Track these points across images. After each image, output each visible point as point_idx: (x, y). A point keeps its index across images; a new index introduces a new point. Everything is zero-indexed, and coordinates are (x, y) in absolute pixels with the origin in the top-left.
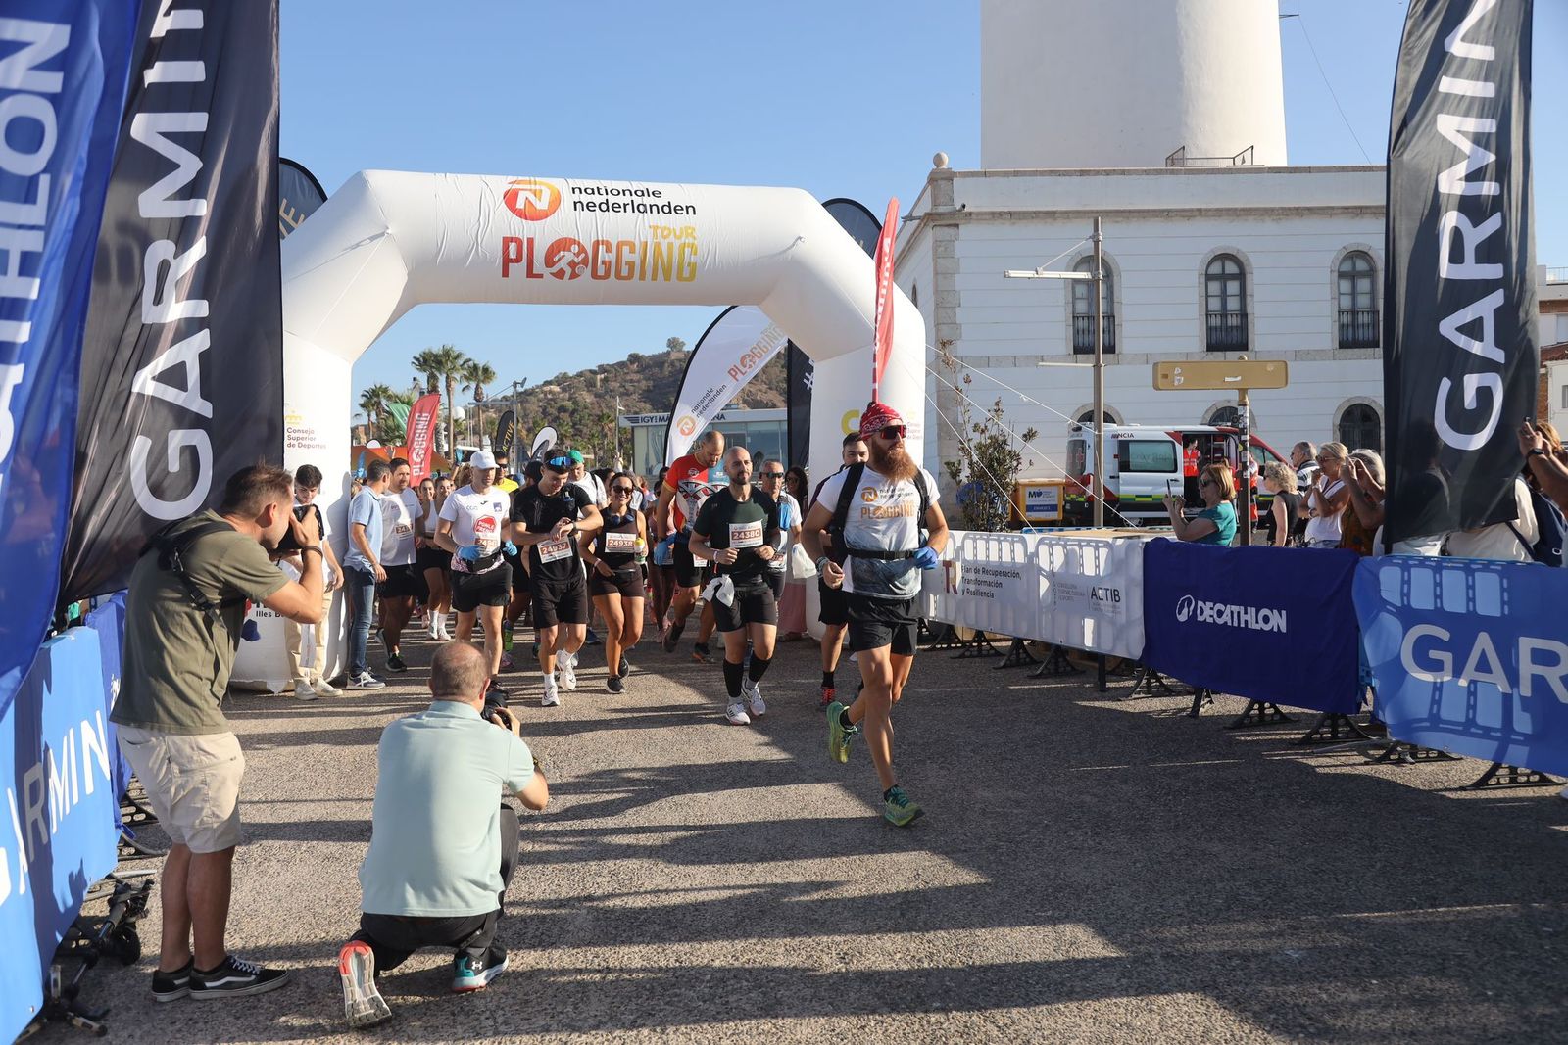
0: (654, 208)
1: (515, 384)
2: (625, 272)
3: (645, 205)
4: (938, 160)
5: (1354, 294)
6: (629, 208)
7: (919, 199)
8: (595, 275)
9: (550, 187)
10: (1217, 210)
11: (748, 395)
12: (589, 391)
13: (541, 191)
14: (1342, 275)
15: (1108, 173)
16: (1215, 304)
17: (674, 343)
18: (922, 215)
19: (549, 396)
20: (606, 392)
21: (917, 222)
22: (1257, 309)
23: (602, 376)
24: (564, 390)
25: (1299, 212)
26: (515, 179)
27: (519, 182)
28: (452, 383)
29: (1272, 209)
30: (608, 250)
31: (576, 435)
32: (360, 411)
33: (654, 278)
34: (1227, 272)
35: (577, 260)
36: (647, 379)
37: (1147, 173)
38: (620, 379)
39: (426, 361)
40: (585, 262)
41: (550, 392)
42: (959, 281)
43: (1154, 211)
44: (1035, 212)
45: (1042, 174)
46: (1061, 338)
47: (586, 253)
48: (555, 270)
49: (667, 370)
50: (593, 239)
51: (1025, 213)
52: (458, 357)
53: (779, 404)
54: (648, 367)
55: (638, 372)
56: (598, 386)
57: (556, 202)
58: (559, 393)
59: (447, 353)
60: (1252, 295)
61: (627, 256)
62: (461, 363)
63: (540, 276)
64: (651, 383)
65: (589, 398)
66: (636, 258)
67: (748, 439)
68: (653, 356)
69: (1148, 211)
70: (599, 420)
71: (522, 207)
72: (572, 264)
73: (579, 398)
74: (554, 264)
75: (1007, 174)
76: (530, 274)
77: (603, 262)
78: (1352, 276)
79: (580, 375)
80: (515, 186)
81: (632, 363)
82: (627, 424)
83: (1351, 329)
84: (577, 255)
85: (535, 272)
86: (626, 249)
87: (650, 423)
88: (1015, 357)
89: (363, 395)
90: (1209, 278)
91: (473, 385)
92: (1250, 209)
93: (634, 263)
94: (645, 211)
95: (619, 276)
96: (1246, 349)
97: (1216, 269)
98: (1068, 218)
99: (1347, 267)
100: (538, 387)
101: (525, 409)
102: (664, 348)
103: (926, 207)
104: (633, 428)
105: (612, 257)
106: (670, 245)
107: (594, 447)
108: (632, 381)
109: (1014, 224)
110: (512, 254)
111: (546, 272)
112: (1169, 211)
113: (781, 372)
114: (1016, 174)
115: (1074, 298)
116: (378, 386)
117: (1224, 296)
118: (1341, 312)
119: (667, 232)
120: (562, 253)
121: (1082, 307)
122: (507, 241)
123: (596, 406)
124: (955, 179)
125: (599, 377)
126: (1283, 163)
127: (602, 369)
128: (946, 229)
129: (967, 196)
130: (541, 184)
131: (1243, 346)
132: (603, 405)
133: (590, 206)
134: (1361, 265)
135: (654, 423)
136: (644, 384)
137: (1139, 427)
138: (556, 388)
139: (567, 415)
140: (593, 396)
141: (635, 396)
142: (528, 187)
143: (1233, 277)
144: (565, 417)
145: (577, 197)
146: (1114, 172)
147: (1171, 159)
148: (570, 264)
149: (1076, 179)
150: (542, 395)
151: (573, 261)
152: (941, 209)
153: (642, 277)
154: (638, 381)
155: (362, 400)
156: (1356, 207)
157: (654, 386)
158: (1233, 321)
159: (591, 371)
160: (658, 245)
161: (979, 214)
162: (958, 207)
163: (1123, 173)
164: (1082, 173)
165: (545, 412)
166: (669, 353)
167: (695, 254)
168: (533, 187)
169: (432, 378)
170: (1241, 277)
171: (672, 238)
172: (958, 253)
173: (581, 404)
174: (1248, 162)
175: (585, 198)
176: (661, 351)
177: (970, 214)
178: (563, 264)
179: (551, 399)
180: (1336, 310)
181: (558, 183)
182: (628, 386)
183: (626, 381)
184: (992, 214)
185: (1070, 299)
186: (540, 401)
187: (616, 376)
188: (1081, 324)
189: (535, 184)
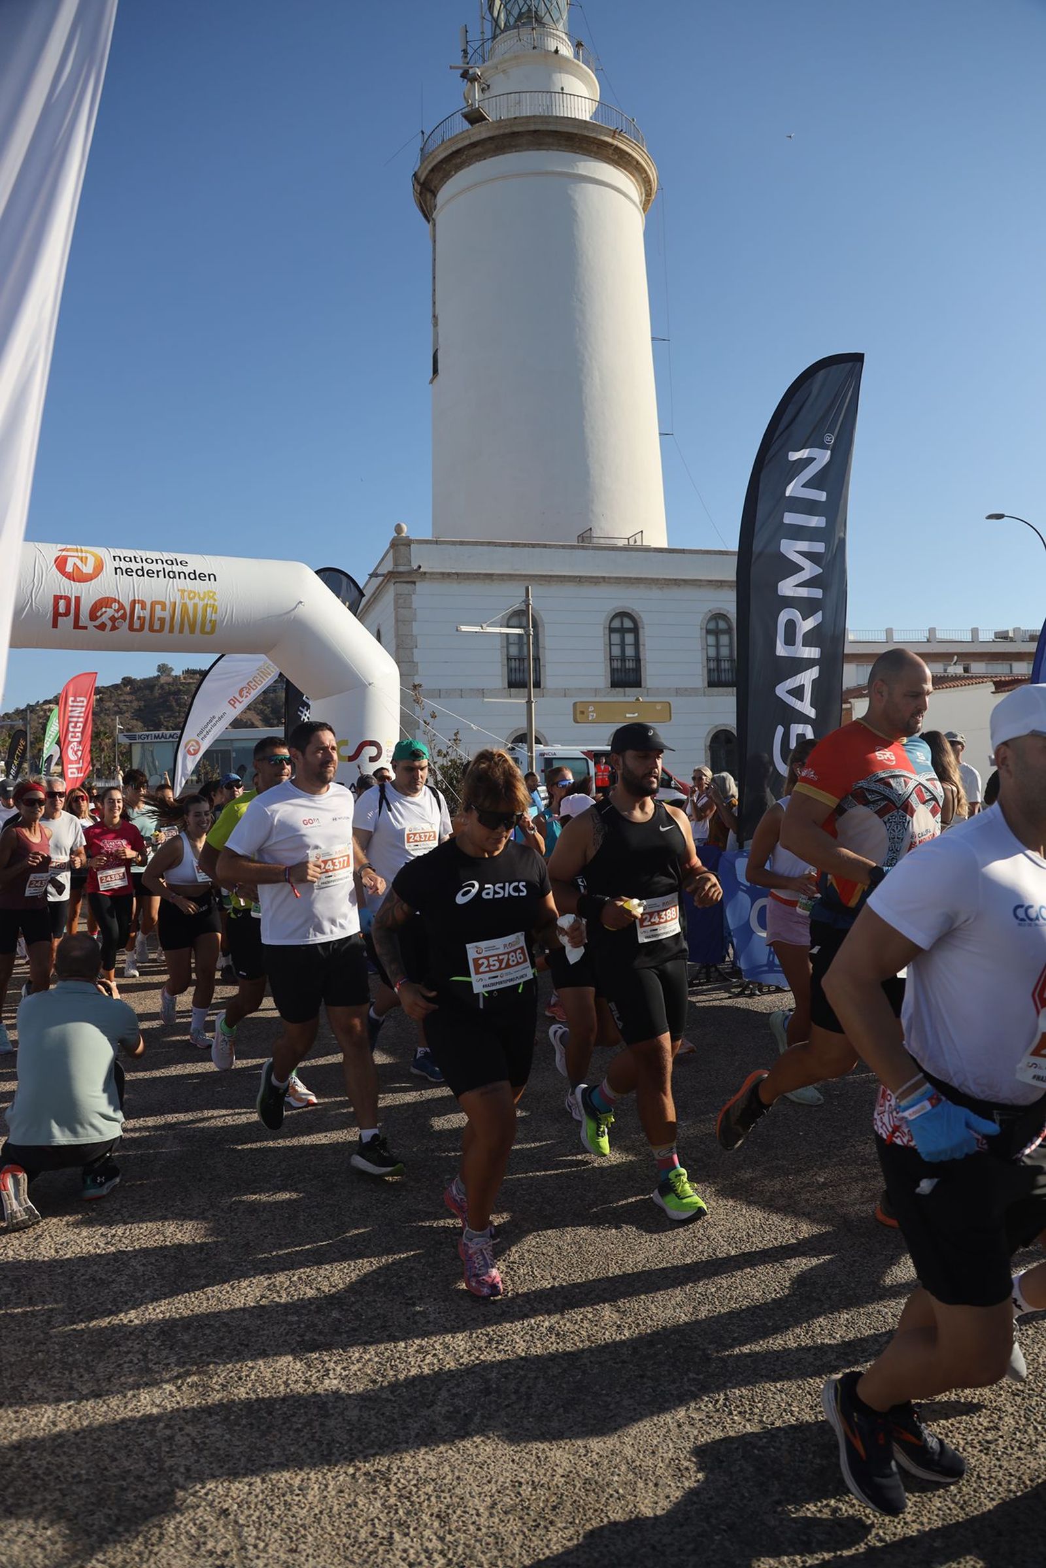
0: (182, 575)
1: (28, 705)
2: (157, 626)
3: (174, 572)
4: (398, 529)
5: (717, 646)
6: (161, 574)
7: (383, 559)
8: (131, 628)
9: (94, 555)
10: (617, 578)
13: (87, 558)
14: (708, 632)
15: (533, 546)
16: (616, 651)
17: (163, 669)
18: (385, 572)
20: (102, 711)
21: (381, 578)
22: (647, 655)
25: (677, 582)
26: (63, 547)
27: (68, 550)
29: (658, 580)
30: (143, 608)
33: (181, 631)
34: (625, 626)
35: (116, 615)
36: (136, 699)
37: (563, 547)
38: (114, 699)
40: (123, 617)
42: (416, 628)
43: (570, 577)
44: (477, 574)
45: (482, 544)
46: (497, 676)
47: (125, 612)
48: (98, 623)
49: (157, 692)
50: (131, 599)
51: (468, 574)
53: (257, 723)
54: (140, 689)
55: (129, 694)
57: (99, 568)
60: (644, 645)
61: (159, 613)
63: (85, 628)
64: (142, 704)
66: (166, 615)
67: (234, 755)
68: (145, 679)
69: (565, 576)
71: (71, 570)
72: (113, 619)
74: (97, 618)
75: (454, 543)
76: (76, 626)
77: (139, 618)
78: (716, 633)
80: (64, 553)
81: (125, 686)
82: (123, 740)
83: (716, 673)
84: (117, 611)
85: (80, 624)
86: (158, 608)
87: (146, 740)
88: (461, 690)
90: (612, 630)
92: (641, 579)
93: (164, 618)
94: (175, 577)
95: (152, 629)
96: (640, 687)
97: (616, 624)
98: (503, 580)
99: (712, 626)
102: (156, 674)
103: (388, 567)
104: (131, 744)
105: (146, 613)
106: (195, 606)
108: (125, 701)
109: (460, 583)
110: (62, 609)
111: (90, 624)
112: (581, 577)
114: (462, 543)
115: (508, 644)
117: (623, 645)
118: (708, 659)
119: (192, 594)
120: (104, 609)
121: (514, 651)
122: (57, 598)
124: (413, 546)
126: (666, 546)
128: (405, 585)
129: (422, 559)
130: (86, 552)
131: (637, 684)
133: (128, 572)
134: (721, 625)
135: (149, 740)
136: (135, 704)
137: (560, 747)
141: (126, 715)
142: (75, 554)
143: (629, 630)
145: (117, 564)
146: (538, 545)
147: (581, 537)
148: (110, 619)
150: (42, 713)
151: (113, 616)
152: (401, 569)
153: (171, 631)
154: (131, 702)
156: (717, 581)
157: (145, 706)
158: (630, 665)
160: (184, 605)
161: (432, 574)
162: (415, 568)
163: (545, 546)
164: (514, 545)
166: (158, 677)
167: (216, 613)
168: (80, 554)
170: (635, 630)
171: (196, 600)
172: (413, 607)
174: (639, 543)
175: (124, 565)
176: (151, 676)
177: (425, 573)
178: (104, 618)
180: (705, 657)
181: (102, 552)
182: (122, 705)
183: (120, 702)
184: (443, 574)
185: (505, 645)
186: (40, 717)
187: (111, 697)
188: (514, 664)
189: (82, 551)
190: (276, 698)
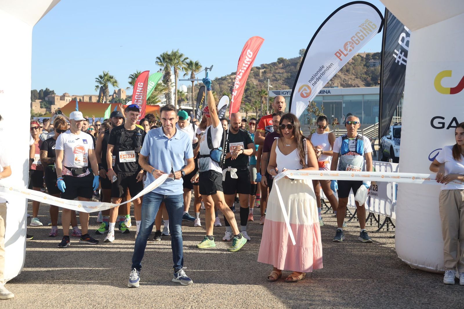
11: (343, 82)
12: (255, 78)
20: (264, 79)
23: (263, 70)
28: (177, 71)
32: (129, 86)
36: (286, 72)
38: (272, 72)
39: (164, 59)
52: (181, 56)
54: (288, 65)
55: (282, 68)
56: (261, 76)
59: (174, 54)
62: (183, 60)
64: (289, 74)
67: (344, 105)
68: (291, 59)
70: (259, 93)
81: (279, 63)
82: (274, 95)
89: (130, 77)
91: (190, 73)
100: (228, 76)
101: (221, 88)
107: (256, 108)
108: (279, 73)
113: (363, 68)
116: (139, 72)
123: (259, 87)
125: (261, 71)
127: (263, 67)
132: (263, 86)
136: (285, 75)
140: (257, 81)
141: (280, 82)
150: (230, 80)
154: (282, 73)
155: (130, 80)
157: (291, 76)
159: (258, 67)
169: (166, 68)
173: (251, 86)
182: (277, 76)
183: (276, 73)
187: (271, 70)
190: (375, 70)
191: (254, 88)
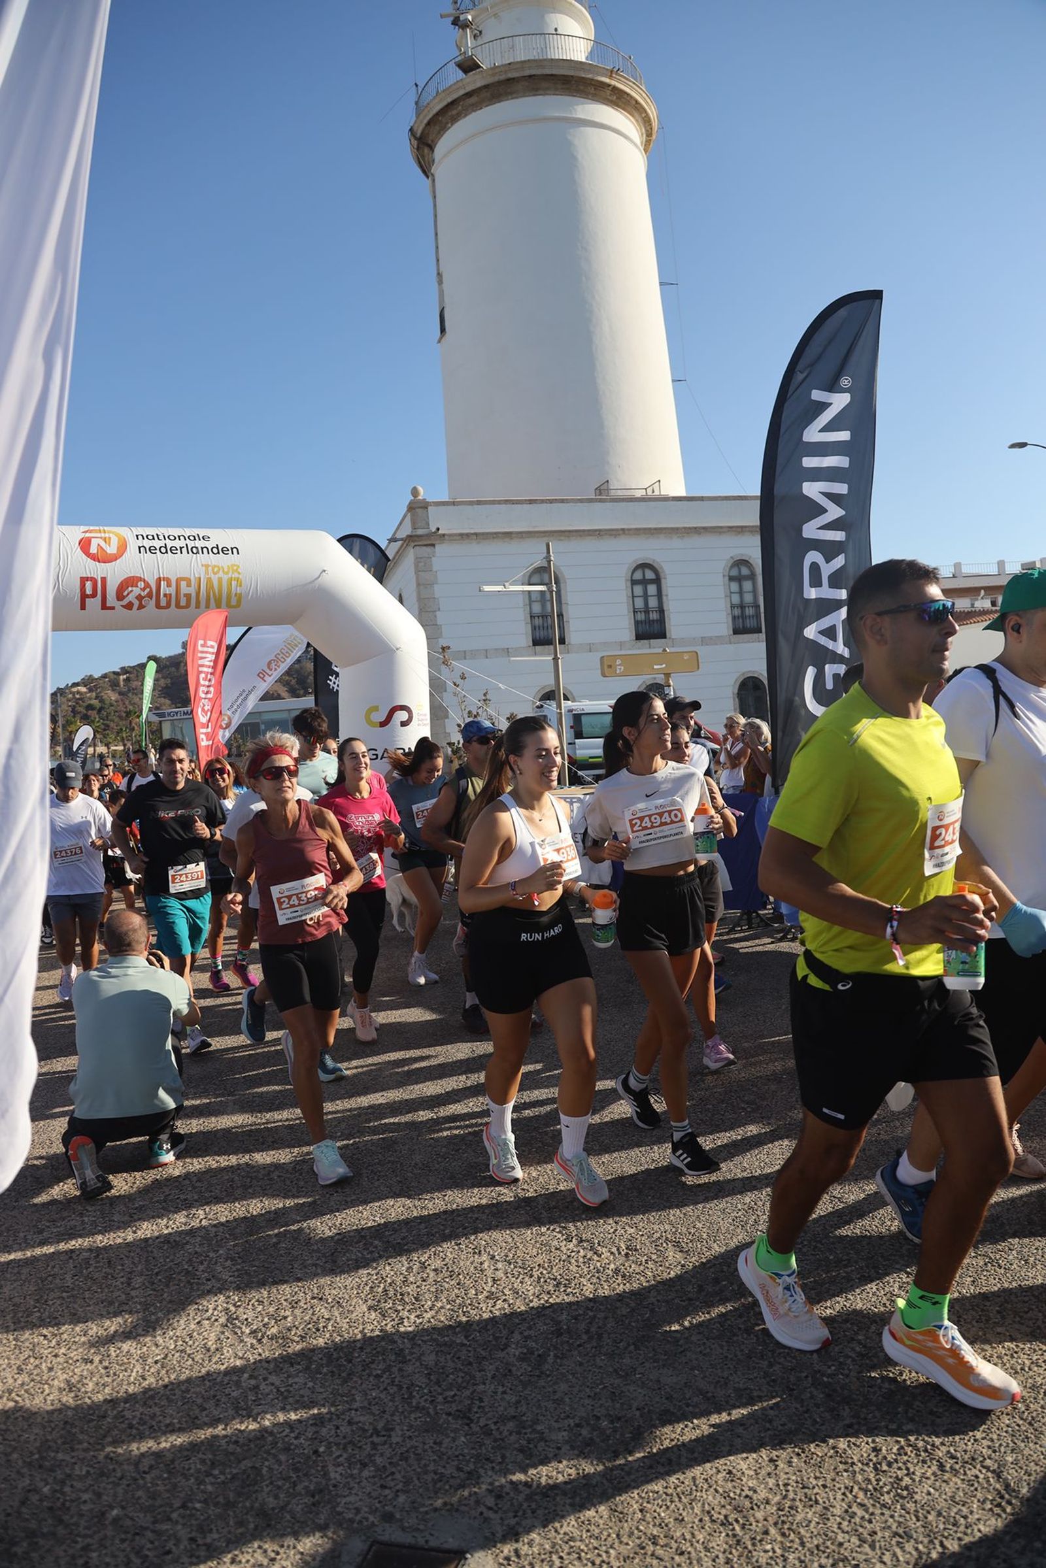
0: (205, 550)
2: (183, 602)
3: (197, 548)
4: (415, 492)
5: (741, 593)
6: (184, 550)
7: (401, 523)
8: (158, 606)
9: (117, 535)
10: (636, 529)
12: (113, 690)
13: (110, 538)
14: (731, 579)
15: (551, 501)
16: (639, 603)
18: (404, 536)
19: (78, 696)
20: (129, 690)
21: (400, 543)
22: (670, 606)
23: (124, 676)
24: (90, 690)
25: (697, 531)
26: (86, 528)
27: (91, 531)
29: (677, 529)
30: (169, 585)
31: (105, 730)
34: (647, 577)
35: (143, 594)
36: (163, 677)
37: (581, 501)
40: (150, 595)
41: (78, 692)
42: (438, 590)
43: (589, 531)
44: (496, 533)
45: (499, 502)
46: (521, 634)
47: (151, 590)
48: (125, 602)
49: (183, 669)
50: (156, 577)
51: (487, 533)
53: (284, 694)
54: (165, 667)
56: (122, 685)
57: (123, 547)
58: (86, 693)
60: (667, 596)
61: (184, 589)
63: (113, 608)
64: (169, 681)
65: (113, 696)
66: (192, 590)
68: (170, 657)
69: (584, 531)
70: (126, 715)
71: (95, 552)
72: (139, 598)
73: (105, 697)
74: (124, 597)
75: (471, 503)
76: (104, 606)
77: (165, 595)
78: (739, 579)
79: (105, 676)
80: (87, 535)
82: (153, 718)
83: (741, 619)
84: (143, 590)
86: (183, 584)
88: (486, 651)
90: (634, 583)
92: (661, 529)
93: (190, 595)
94: (198, 552)
95: (178, 606)
96: (665, 637)
97: (638, 575)
98: (522, 537)
99: (734, 573)
100: (67, 689)
101: (56, 709)
102: (181, 651)
103: (406, 530)
104: (160, 722)
105: (172, 590)
106: (220, 580)
107: (123, 739)
109: (479, 543)
110: (89, 591)
111: (118, 604)
112: (600, 530)
114: (479, 503)
115: (531, 601)
117: (646, 596)
118: (733, 607)
119: (216, 569)
120: (130, 589)
121: (537, 608)
123: (121, 703)
124: (430, 508)
125: (121, 677)
126: (681, 492)
127: (124, 670)
128: (424, 548)
129: (439, 521)
130: (109, 532)
131: (663, 635)
132: (127, 703)
133: (152, 550)
134: (745, 571)
135: (177, 717)
136: (162, 682)
137: (588, 702)
138: (83, 689)
139: (95, 712)
140: (117, 695)
142: (99, 535)
143: (651, 581)
144: (93, 713)
145: (140, 542)
146: (556, 501)
147: (599, 490)
148: (137, 598)
149: (526, 506)
150: (70, 696)
151: (140, 595)
152: (420, 532)
153: (198, 606)
156: (738, 527)
157: (172, 684)
158: (654, 616)
159: (114, 673)
160: (209, 580)
161: (450, 535)
162: (434, 530)
163: (562, 501)
164: (531, 502)
165: (74, 711)
168: (103, 535)
170: (657, 581)
171: (221, 574)
172: (434, 570)
173: (107, 702)
174: (657, 493)
175: (147, 543)
176: (176, 653)
177: (444, 535)
178: (131, 598)
179: (79, 699)
180: (729, 606)
181: (124, 532)
184: (461, 535)
185: (527, 602)
186: (69, 700)
187: (137, 676)
188: (537, 622)
189: (105, 532)
190: (301, 668)
191: (111, 705)
